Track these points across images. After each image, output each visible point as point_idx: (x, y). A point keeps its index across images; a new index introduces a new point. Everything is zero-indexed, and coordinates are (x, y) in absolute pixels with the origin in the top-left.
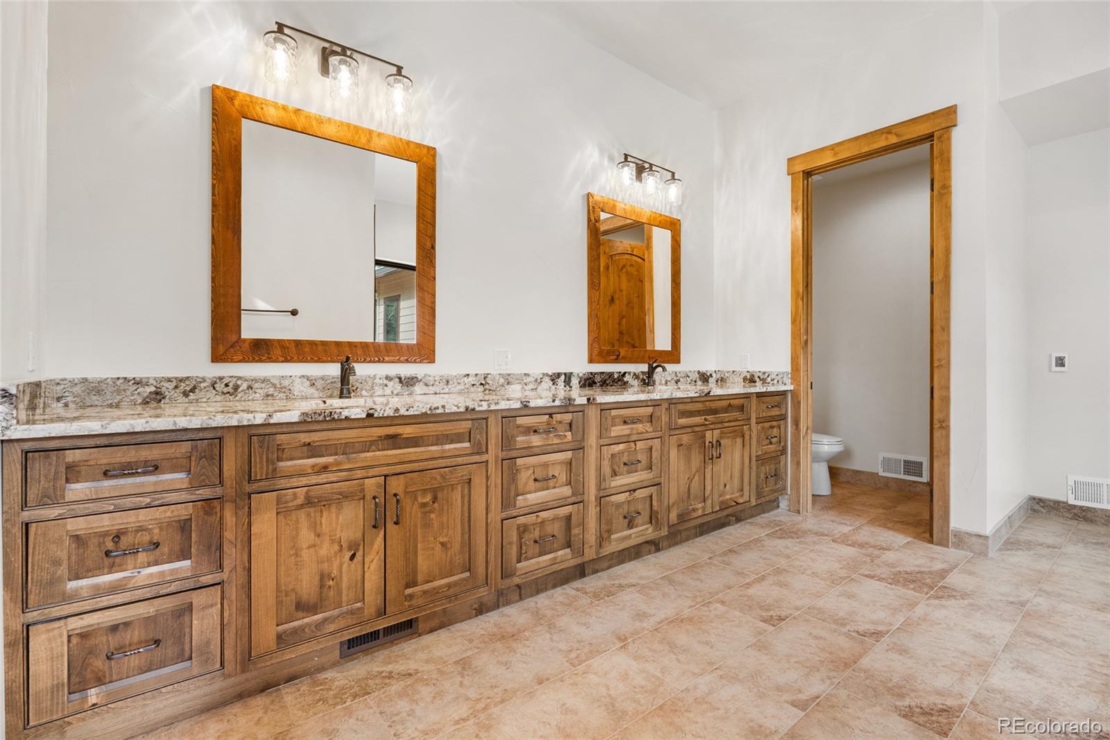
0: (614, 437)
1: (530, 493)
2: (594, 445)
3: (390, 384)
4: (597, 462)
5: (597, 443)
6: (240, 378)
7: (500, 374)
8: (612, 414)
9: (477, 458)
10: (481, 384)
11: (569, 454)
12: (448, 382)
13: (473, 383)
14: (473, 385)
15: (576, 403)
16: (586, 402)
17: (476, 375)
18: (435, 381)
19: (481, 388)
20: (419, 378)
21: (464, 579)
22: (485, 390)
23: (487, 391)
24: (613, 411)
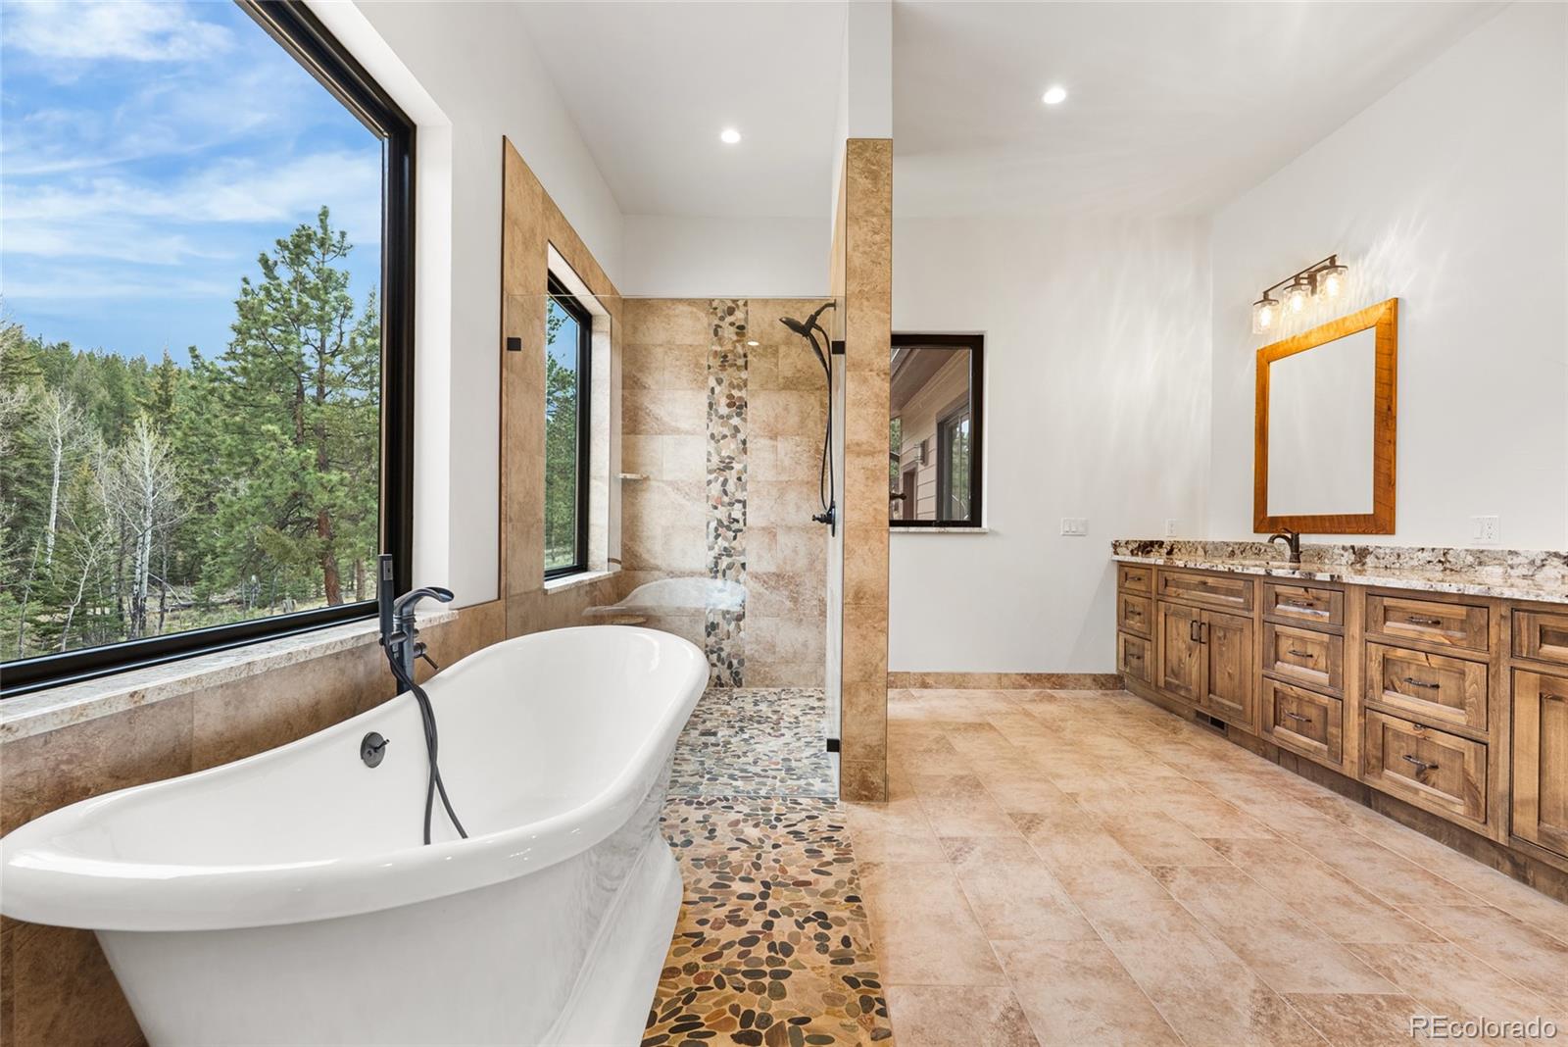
0: (1389, 635)
1: (1289, 663)
2: (1357, 636)
3: (1346, 554)
4: (1361, 659)
5: (1361, 637)
6: (1261, 544)
7: (1467, 550)
8: (1385, 603)
9: (1246, 614)
10: (1440, 561)
11: (1326, 638)
12: (1399, 556)
13: (1429, 559)
14: (1429, 562)
15: (1317, 578)
16: (1329, 579)
17: (1433, 550)
18: (1386, 554)
19: (1440, 567)
20: (1371, 550)
21: (1238, 710)
22: (1445, 569)
23: (1448, 572)
24: (1385, 599)
